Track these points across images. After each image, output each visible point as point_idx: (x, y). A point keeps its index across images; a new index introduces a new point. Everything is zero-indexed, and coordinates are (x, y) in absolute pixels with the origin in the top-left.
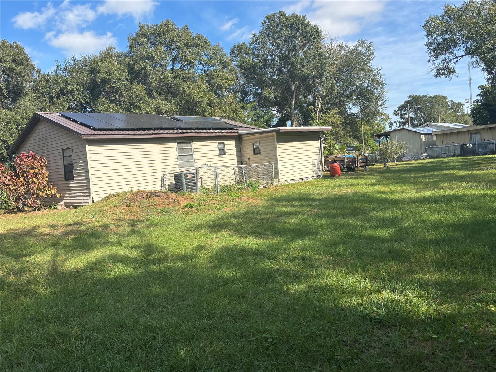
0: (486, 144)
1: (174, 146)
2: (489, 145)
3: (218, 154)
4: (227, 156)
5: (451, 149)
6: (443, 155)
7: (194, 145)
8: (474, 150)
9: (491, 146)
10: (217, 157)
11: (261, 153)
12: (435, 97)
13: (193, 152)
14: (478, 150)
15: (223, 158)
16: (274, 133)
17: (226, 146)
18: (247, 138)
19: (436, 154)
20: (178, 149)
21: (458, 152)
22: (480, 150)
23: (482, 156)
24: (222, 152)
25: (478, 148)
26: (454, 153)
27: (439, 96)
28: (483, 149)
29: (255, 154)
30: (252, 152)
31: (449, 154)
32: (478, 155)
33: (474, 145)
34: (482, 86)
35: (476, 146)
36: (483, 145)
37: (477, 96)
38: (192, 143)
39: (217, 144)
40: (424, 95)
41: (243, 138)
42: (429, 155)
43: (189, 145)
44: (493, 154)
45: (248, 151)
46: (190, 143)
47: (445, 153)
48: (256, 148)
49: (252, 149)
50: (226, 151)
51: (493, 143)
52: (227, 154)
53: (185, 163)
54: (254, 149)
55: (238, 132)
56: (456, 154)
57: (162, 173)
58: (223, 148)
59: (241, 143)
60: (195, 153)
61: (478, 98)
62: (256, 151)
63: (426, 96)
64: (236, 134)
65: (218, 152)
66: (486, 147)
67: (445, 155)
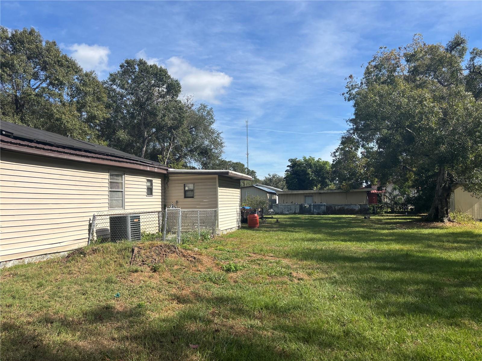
0: (319, 206)
1: (106, 176)
2: (321, 207)
3: (145, 194)
4: (154, 197)
5: (293, 207)
6: (286, 212)
7: (126, 178)
8: (310, 210)
9: (323, 208)
10: (145, 197)
11: (195, 197)
12: (236, 163)
13: (123, 188)
14: (313, 210)
15: (150, 199)
16: (217, 176)
17: (154, 184)
18: (176, 178)
19: (279, 211)
20: (110, 182)
21: (298, 211)
22: (315, 210)
23: (316, 216)
24: (150, 191)
25: (314, 208)
26: (295, 211)
27: (240, 163)
28: (317, 210)
29: (186, 197)
30: (183, 194)
31: (291, 211)
32: (313, 214)
33: (310, 206)
34: (292, 159)
35: (312, 206)
36: (317, 207)
37: (287, 167)
38: (123, 176)
39: (146, 181)
40: (229, 160)
41: (170, 178)
42: (274, 211)
43: (120, 178)
44: (324, 215)
45: (176, 192)
46: (121, 176)
47: (288, 211)
48: (188, 191)
49: (183, 191)
50: (154, 191)
51: (324, 205)
52: (154, 194)
53: (114, 201)
54: (185, 192)
55: (167, 170)
56: (297, 212)
57: (92, 214)
58: (150, 187)
59: (167, 183)
60: (126, 189)
61: (289, 168)
62: (188, 195)
63: (231, 161)
64: (165, 172)
65: (146, 190)
66: (319, 208)
67: (288, 212)
